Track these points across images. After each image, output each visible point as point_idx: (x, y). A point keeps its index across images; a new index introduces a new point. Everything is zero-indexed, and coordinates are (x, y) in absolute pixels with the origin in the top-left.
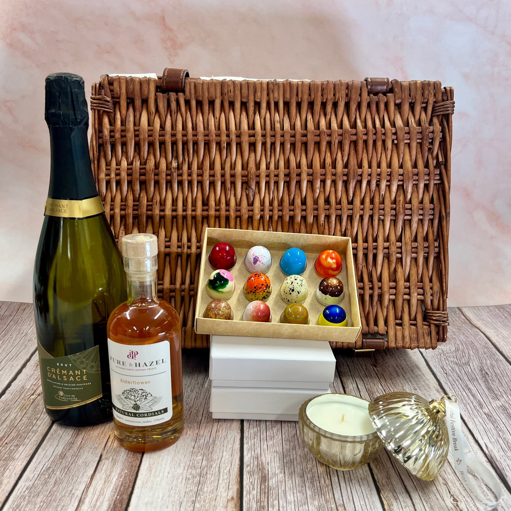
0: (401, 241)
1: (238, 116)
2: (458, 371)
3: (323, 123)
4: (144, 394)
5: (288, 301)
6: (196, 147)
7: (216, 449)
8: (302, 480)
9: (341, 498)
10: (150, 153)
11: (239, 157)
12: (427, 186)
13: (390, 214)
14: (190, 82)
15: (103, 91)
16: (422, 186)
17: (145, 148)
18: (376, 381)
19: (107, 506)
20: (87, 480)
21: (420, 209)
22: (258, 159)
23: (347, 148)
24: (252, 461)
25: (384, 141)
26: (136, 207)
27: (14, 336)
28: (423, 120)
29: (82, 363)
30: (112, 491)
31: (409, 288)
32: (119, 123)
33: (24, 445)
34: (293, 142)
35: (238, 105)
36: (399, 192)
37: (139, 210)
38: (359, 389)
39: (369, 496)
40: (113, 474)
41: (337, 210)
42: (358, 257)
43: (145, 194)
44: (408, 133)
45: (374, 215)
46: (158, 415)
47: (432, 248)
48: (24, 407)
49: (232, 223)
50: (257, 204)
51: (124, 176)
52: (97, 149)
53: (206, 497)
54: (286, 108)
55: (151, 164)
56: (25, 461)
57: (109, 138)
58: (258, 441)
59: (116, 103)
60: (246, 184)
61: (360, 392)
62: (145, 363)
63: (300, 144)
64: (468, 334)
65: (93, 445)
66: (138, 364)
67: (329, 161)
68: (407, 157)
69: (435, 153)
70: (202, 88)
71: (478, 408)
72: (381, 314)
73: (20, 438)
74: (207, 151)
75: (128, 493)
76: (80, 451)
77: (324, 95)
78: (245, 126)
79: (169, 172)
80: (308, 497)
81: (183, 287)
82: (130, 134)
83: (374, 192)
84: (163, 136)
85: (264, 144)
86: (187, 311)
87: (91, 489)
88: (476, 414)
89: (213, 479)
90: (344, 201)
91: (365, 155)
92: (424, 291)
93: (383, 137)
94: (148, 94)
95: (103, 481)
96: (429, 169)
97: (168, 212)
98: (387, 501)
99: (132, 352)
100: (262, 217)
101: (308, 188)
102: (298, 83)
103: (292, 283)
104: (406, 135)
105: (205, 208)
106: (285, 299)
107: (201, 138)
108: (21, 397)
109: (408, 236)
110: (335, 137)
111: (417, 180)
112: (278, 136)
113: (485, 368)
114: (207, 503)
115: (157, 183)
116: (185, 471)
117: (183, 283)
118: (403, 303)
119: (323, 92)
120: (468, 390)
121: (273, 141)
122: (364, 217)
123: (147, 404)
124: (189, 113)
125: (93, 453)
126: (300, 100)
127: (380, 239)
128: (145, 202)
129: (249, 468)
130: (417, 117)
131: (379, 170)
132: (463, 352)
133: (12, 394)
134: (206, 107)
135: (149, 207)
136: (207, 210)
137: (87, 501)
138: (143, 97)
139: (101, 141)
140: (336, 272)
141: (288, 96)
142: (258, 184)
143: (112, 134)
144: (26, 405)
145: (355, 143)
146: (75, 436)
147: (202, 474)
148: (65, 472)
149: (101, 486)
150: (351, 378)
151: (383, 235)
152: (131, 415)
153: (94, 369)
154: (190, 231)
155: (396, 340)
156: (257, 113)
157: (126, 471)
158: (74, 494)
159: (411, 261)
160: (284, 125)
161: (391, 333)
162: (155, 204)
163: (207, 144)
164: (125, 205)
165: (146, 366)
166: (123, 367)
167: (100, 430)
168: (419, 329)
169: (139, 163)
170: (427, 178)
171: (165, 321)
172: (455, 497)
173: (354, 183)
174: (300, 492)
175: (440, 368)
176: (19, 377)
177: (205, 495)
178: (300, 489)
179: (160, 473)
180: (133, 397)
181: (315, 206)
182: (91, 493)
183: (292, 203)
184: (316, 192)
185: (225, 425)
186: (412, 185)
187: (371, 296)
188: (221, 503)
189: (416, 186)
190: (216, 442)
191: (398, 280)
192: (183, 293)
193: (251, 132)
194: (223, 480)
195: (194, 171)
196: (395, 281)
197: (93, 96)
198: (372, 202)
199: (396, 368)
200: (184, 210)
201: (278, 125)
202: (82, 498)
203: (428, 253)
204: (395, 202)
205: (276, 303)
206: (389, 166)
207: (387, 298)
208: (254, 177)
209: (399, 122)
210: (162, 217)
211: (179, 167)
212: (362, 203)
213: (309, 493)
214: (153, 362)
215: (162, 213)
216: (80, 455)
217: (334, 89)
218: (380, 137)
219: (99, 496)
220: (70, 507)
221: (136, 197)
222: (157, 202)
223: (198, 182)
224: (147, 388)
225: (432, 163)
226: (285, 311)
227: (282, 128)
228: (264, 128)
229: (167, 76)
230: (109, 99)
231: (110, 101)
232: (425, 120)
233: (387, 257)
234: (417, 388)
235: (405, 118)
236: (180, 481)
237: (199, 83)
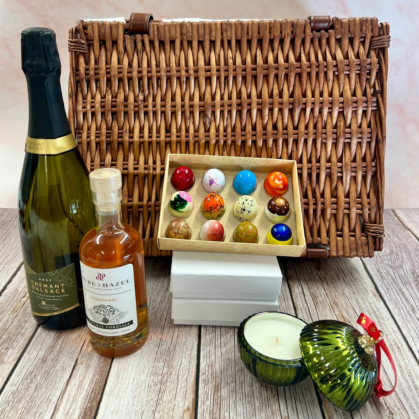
0: (342, 162)
1: (196, 54)
2: (392, 274)
3: (271, 58)
4: (112, 310)
5: (240, 218)
6: (159, 81)
7: (176, 355)
8: (251, 389)
9: (286, 410)
10: (120, 88)
11: (197, 89)
12: (365, 112)
13: (331, 138)
14: (153, 25)
15: (79, 35)
16: (360, 112)
17: (116, 84)
18: (319, 285)
19: (79, 414)
20: (63, 386)
21: (358, 133)
22: (214, 91)
23: (292, 80)
24: (207, 369)
25: (326, 73)
26: (109, 135)
27: (13, 240)
28: (362, 53)
29: (60, 278)
30: (84, 398)
31: (349, 203)
32: (93, 62)
33: (12, 348)
34: (244, 75)
35: (195, 44)
36: (339, 118)
37: (111, 138)
38: (304, 293)
39: (312, 408)
40: (86, 380)
41: (283, 134)
42: (303, 177)
43: (116, 123)
44: (348, 65)
45: (317, 139)
46: (125, 326)
47: (369, 168)
48: (16, 309)
49: (191, 148)
50: (213, 130)
51: (98, 108)
52: (75, 85)
53: (165, 406)
54: (238, 45)
55: (121, 97)
56: (12, 364)
57: (84, 75)
58: (213, 348)
59: (90, 45)
60: (203, 113)
61: (305, 296)
62: (111, 284)
63: (250, 77)
64: (401, 237)
65: (71, 349)
66: (105, 285)
67: (276, 91)
68: (347, 87)
69: (372, 83)
70: (164, 30)
71: (411, 313)
72: (324, 227)
73: (10, 341)
74: (169, 85)
75: (97, 400)
76: (60, 355)
77: (271, 32)
78: (202, 62)
79: (136, 104)
80: (256, 408)
81: (150, 203)
82: (103, 71)
83: (317, 118)
84: (131, 72)
85: (218, 78)
86: (153, 224)
87: (66, 396)
88: (410, 319)
89: (172, 387)
90: (290, 127)
91: (309, 85)
92: (362, 206)
93: (325, 69)
94: (118, 36)
95: (76, 387)
96: (367, 97)
97: (136, 138)
98: (328, 413)
99: (100, 274)
100: (217, 142)
101: (258, 116)
102: (248, 23)
103: (243, 203)
104: (346, 67)
105: (168, 134)
106: (238, 217)
107: (163, 74)
108: (14, 300)
109: (348, 157)
110: (281, 70)
111: (356, 107)
112: (231, 70)
113: (417, 271)
114: (166, 414)
115: (126, 113)
116: (148, 378)
118: (343, 217)
119: (271, 30)
120: (402, 293)
121: (227, 75)
122: (308, 141)
123: (114, 318)
124: (153, 52)
125: (70, 357)
126: (250, 38)
127: (323, 160)
128: (116, 130)
129: (204, 376)
130: (356, 51)
131: (321, 98)
132: (397, 254)
133: (6, 297)
134: (168, 47)
135: (120, 135)
136: (170, 137)
137: (62, 408)
138: (113, 39)
139: (78, 78)
140: (283, 192)
141: (239, 34)
142: (213, 113)
143: (87, 72)
144: (17, 307)
145: (299, 75)
146: (57, 339)
147: (163, 382)
148: (45, 377)
149: (75, 392)
150: (297, 282)
151: (325, 156)
152: (102, 326)
153: (71, 283)
154: (155, 155)
155: (337, 250)
156: (213, 50)
157: (97, 377)
158: (51, 400)
159: (351, 180)
160: (236, 61)
161: (333, 244)
162: (125, 133)
163: (169, 79)
164: (99, 133)
165: (113, 286)
166: (93, 286)
167: (77, 333)
168: (358, 240)
169: (111, 96)
170: (365, 105)
171: (129, 245)
172: (391, 409)
173: (299, 111)
174: (249, 403)
175: (376, 271)
176: (14, 280)
177: (164, 404)
178: (249, 400)
179: (126, 379)
180: (102, 312)
181: (264, 132)
182: (66, 400)
183: (244, 129)
184: (265, 119)
185: (185, 330)
186: (352, 111)
187: (315, 211)
188: (178, 414)
189: (355, 112)
190: (176, 348)
191: (339, 197)
192: (150, 209)
193: (207, 67)
194: (181, 388)
195: (158, 102)
196: (336, 197)
197: (70, 40)
198: (315, 127)
199: (337, 271)
200: (150, 137)
201: (231, 61)
202: (58, 404)
203: (366, 172)
204: (335, 127)
205: (229, 220)
206: (331, 95)
207: (329, 212)
208: (210, 107)
209: (340, 56)
210: (131, 143)
211: (145, 100)
212: (307, 128)
213: (257, 403)
214: (118, 283)
215: (131, 140)
216: (59, 360)
217: (281, 27)
218: (323, 69)
219: (72, 402)
220: (46, 413)
221: (109, 126)
222: (126, 130)
223: (162, 112)
224: (114, 304)
225: (370, 91)
226: (237, 229)
227: (234, 63)
228: (218, 63)
229: (134, 20)
230: (84, 42)
231: (85, 44)
232: (364, 53)
233: (329, 176)
234: (355, 292)
235: (345, 51)
236: (143, 388)
237: (161, 26)
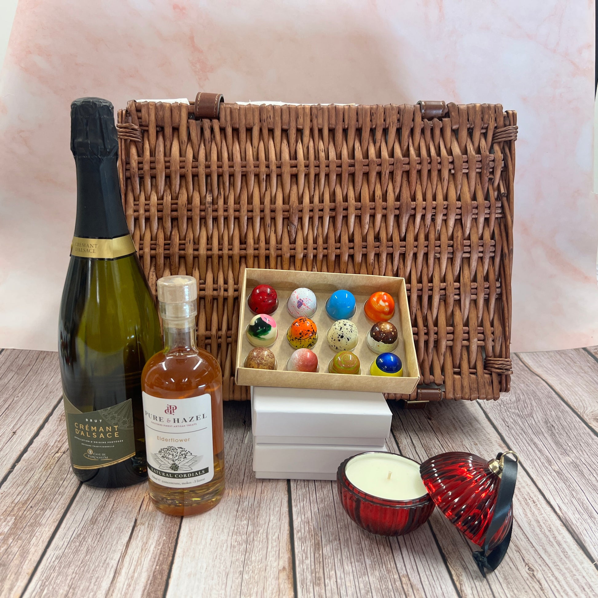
0: (459, 282)
1: (278, 145)
2: (521, 424)
3: (372, 152)
4: (183, 453)
5: (337, 348)
6: (232, 179)
7: (262, 512)
8: (360, 548)
9: (404, 568)
10: (182, 187)
11: (280, 190)
12: (487, 220)
13: (447, 252)
14: (225, 108)
15: (130, 118)
16: (481, 220)
17: (176, 181)
18: (432, 435)
19: (146, 578)
20: (122, 548)
21: (480, 246)
22: (301, 192)
23: (398, 178)
24: (302, 526)
25: (440, 171)
26: (167, 246)
27: (34, 388)
28: (483, 147)
29: (113, 418)
30: (150, 560)
31: (468, 333)
32: (147, 153)
33: (50, 509)
34: (339, 173)
35: (278, 133)
36: (456, 227)
37: (171, 249)
38: (413, 444)
40: (150, 541)
41: (388, 247)
42: (412, 300)
43: (177, 231)
44: (467, 162)
45: (429, 253)
46: (199, 475)
47: (493, 288)
48: (49, 466)
49: (273, 263)
50: (300, 242)
51: (155, 212)
52: (125, 182)
53: (255, 567)
54: (331, 135)
55: (183, 198)
56: (53, 526)
57: (137, 170)
58: (308, 504)
59: (144, 132)
60: (287, 220)
61: (415, 448)
62: (184, 419)
63: (347, 175)
65: (127, 508)
66: (176, 420)
67: (378, 193)
68: (466, 189)
69: (496, 184)
70: (239, 114)
71: (546, 465)
72: (438, 362)
73: (46, 501)
74: (244, 183)
75: (168, 562)
76: (113, 515)
77: (373, 119)
78: (286, 155)
79: (203, 207)
80: (368, 567)
81: (220, 333)
82: (161, 166)
83: (429, 227)
84: (197, 167)
85: (307, 175)
86: (224, 360)
87: (127, 558)
88: (545, 471)
89: (261, 546)
90: (396, 238)
91: (419, 186)
92: (485, 336)
93: (439, 167)
94: (180, 121)
95: (139, 549)
96: (490, 201)
97: (203, 251)
99: (170, 406)
100: (305, 256)
101: (356, 224)
102: (344, 108)
103: (341, 328)
104: (464, 164)
105: (243, 246)
106: (333, 346)
107: (238, 170)
108: (45, 455)
109: (467, 276)
110: (385, 166)
112: (323, 166)
113: (550, 420)
114: (256, 574)
115: (190, 219)
116: (230, 538)
117: (219, 329)
118: (461, 350)
119: (373, 117)
120: (534, 444)
121: (318, 172)
122: (418, 255)
123: (186, 464)
124: (224, 142)
125: (127, 517)
126: (346, 127)
127: (436, 279)
128: (176, 240)
129: (300, 534)
130: (476, 145)
131: (434, 202)
132: (525, 402)
133: (34, 452)
134: (243, 135)
135: (181, 246)
136: (245, 249)
137: (123, 571)
138: (174, 125)
139: (128, 174)
140: (389, 316)
141: (333, 121)
142: (301, 219)
143: (141, 165)
144: (50, 464)
145: (407, 174)
146: (107, 498)
147: (248, 541)
148: (97, 539)
149: (138, 554)
150: (405, 432)
151: (439, 275)
152: (169, 475)
153: (127, 425)
154: (226, 272)
155: (454, 390)
156: (300, 141)
157: (165, 538)
158: (108, 564)
159: (470, 304)
160: (330, 154)
161: (449, 383)
162: (188, 243)
163: (245, 176)
164: (155, 244)
165: (186, 422)
166: (160, 423)
167: (132, 491)
168: (480, 379)
169: (170, 197)
170: (487, 211)
172: (530, 565)
173: (407, 218)
174: (358, 561)
175: (501, 420)
177: (253, 564)
178: (358, 558)
179: (202, 539)
180: (171, 457)
181: (364, 243)
182: (128, 563)
183: (339, 240)
184: (365, 228)
185: (270, 485)
186: (471, 219)
187: (426, 343)
188: (272, 574)
189: (475, 220)
190: (262, 505)
191: (456, 324)
192: (220, 340)
193: (293, 162)
194: (272, 547)
195: (230, 205)
196: (452, 325)
197: (119, 124)
198: (427, 238)
199: (453, 421)
200: (220, 249)
201: (322, 155)
202: (118, 568)
203: (489, 294)
204: (452, 238)
205: (323, 351)
206: (446, 198)
207: (444, 344)
208: (297, 212)
209: (456, 150)
210: (196, 257)
211: (214, 202)
212: (416, 239)
213: (368, 562)
214: (193, 417)
215: (196, 253)
216: (113, 520)
217: (384, 114)
218: (435, 167)
219: (136, 566)
221: (167, 235)
222: (190, 241)
223: (235, 218)
224: (186, 446)
225: (493, 195)
226: (334, 360)
227: (327, 158)
228: (307, 157)
229: (201, 101)
230: (136, 127)
231: (138, 129)
232: (485, 147)
233: (444, 299)
235: (463, 145)
236: (224, 548)
237: (235, 109)
